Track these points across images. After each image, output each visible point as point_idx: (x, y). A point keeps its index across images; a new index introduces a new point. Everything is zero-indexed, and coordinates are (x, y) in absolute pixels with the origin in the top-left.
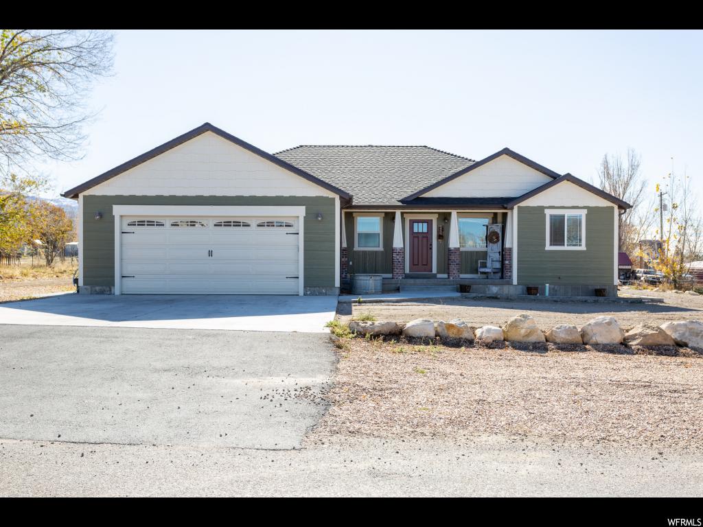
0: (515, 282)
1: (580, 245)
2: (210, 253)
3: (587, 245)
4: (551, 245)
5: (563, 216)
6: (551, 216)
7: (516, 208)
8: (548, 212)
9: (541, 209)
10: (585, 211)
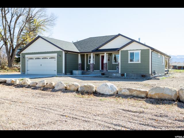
0: (120, 72)
1: (139, 61)
2: (41, 65)
3: (141, 61)
4: (130, 61)
5: (134, 53)
6: (130, 53)
7: (120, 51)
8: (129, 52)
9: (127, 51)
10: (140, 51)
